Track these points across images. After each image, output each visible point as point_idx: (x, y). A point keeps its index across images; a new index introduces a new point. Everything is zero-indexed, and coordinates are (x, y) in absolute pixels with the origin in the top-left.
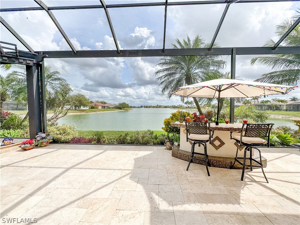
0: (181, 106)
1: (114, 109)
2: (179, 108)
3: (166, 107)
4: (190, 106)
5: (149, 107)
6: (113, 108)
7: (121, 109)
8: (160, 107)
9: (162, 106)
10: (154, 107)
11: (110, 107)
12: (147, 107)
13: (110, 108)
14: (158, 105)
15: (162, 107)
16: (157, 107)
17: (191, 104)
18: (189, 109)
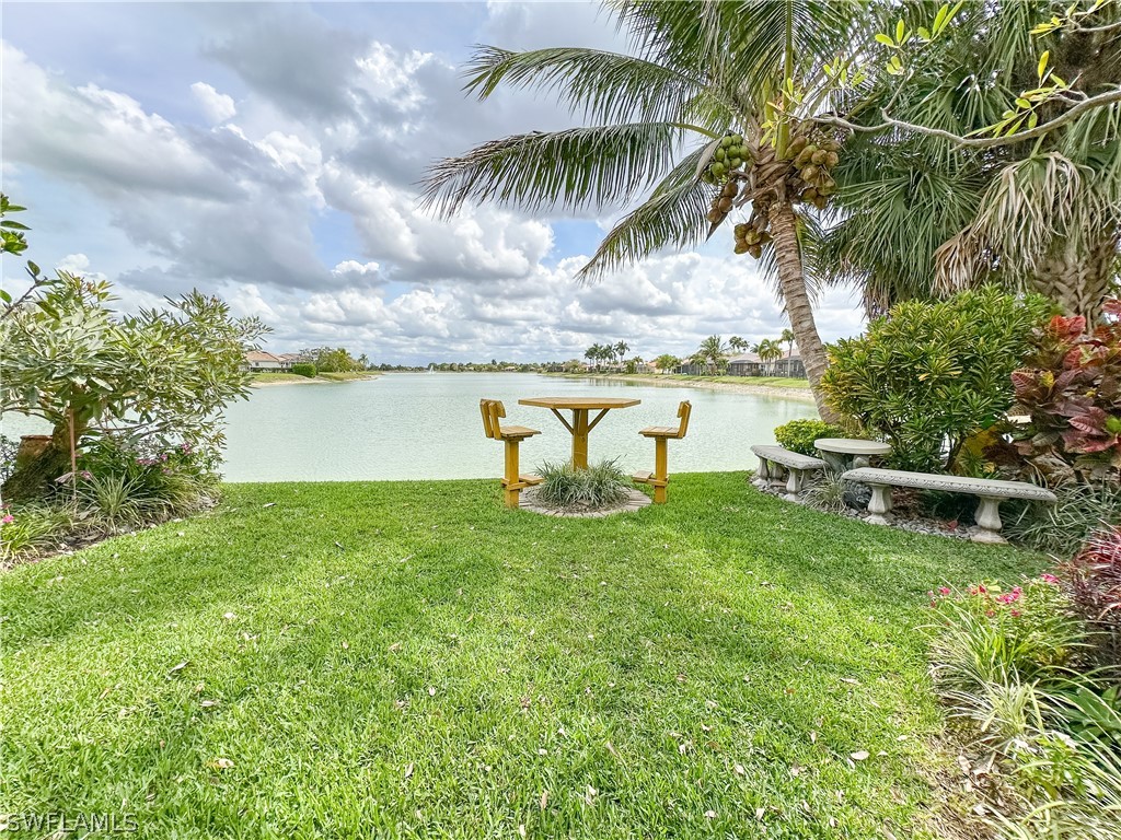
0: (576, 367)
1: (279, 374)
2: (566, 371)
3: (525, 369)
4: (604, 363)
5: (461, 368)
6: (274, 370)
7: (309, 376)
8: (503, 368)
9: (511, 365)
10: (478, 369)
11: (261, 365)
12: (451, 368)
13: (262, 369)
14: (494, 363)
15: (512, 370)
16: (490, 370)
17: (607, 359)
18: (601, 377)
